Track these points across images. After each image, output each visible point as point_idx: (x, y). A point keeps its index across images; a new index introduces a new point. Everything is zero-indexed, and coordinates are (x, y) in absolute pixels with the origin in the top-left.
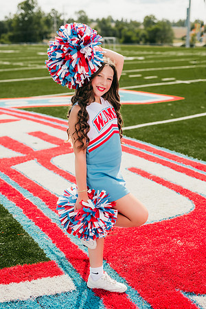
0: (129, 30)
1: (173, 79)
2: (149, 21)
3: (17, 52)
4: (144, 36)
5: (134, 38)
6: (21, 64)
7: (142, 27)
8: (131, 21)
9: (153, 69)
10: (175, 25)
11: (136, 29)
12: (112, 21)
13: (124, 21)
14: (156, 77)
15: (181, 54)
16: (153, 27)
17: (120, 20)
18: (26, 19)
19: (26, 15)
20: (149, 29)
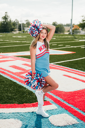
1: (69, 46)
2: (54, 24)
3: (4, 36)
6: (8, 40)
9: (61, 42)
10: (65, 26)
14: (62, 45)
15: (69, 37)
16: (56, 27)
18: (5, 23)
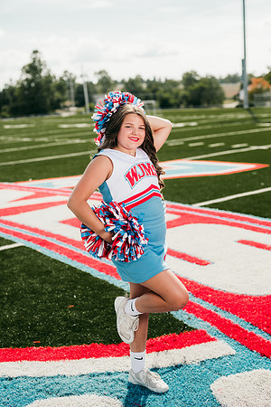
0: (165, 92)
1: (245, 145)
2: (189, 79)
3: (32, 126)
4: (185, 97)
5: (172, 101)
6: (45, 139)
7: (181, 87)
8: (166, 80)
10: (223, 81)
11: (174, 90)
12: (142, 81)
13: (157, 80)
14: (222, 144)
15: (241, 116)
16: (196, 86)
17: (152, 79)
18: (33, 85)
19: (32, 81)
20: (190, 87)
